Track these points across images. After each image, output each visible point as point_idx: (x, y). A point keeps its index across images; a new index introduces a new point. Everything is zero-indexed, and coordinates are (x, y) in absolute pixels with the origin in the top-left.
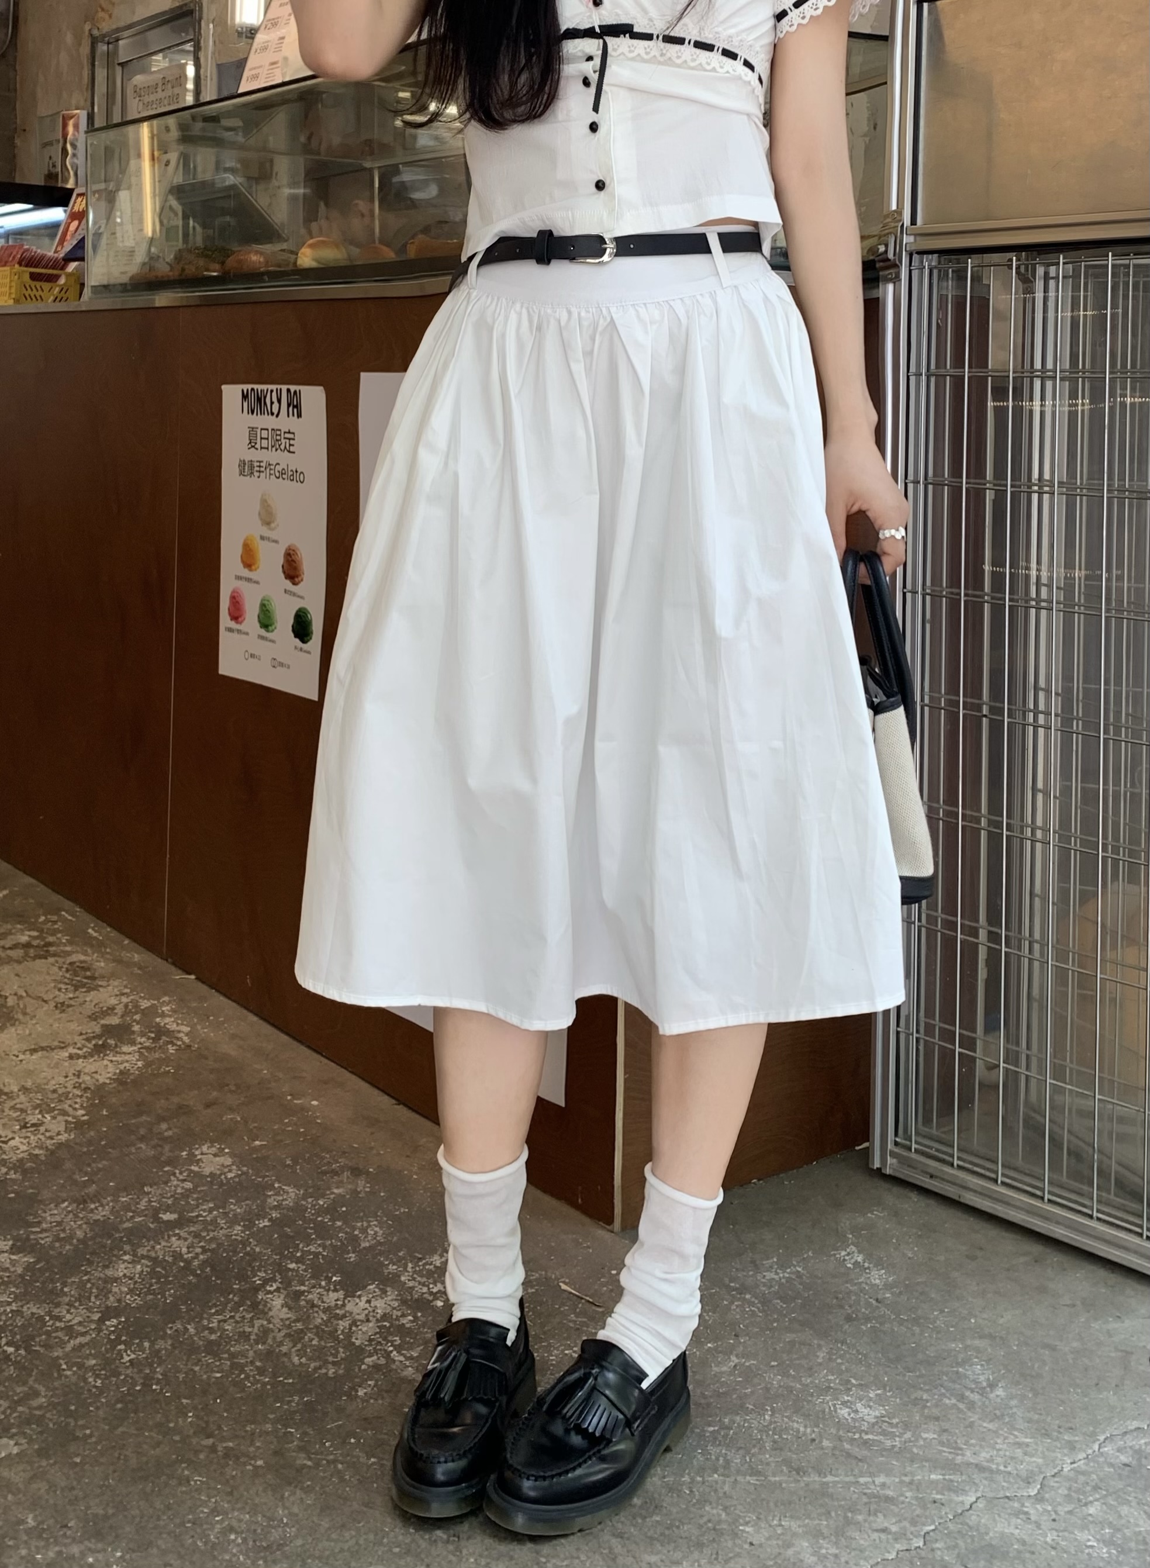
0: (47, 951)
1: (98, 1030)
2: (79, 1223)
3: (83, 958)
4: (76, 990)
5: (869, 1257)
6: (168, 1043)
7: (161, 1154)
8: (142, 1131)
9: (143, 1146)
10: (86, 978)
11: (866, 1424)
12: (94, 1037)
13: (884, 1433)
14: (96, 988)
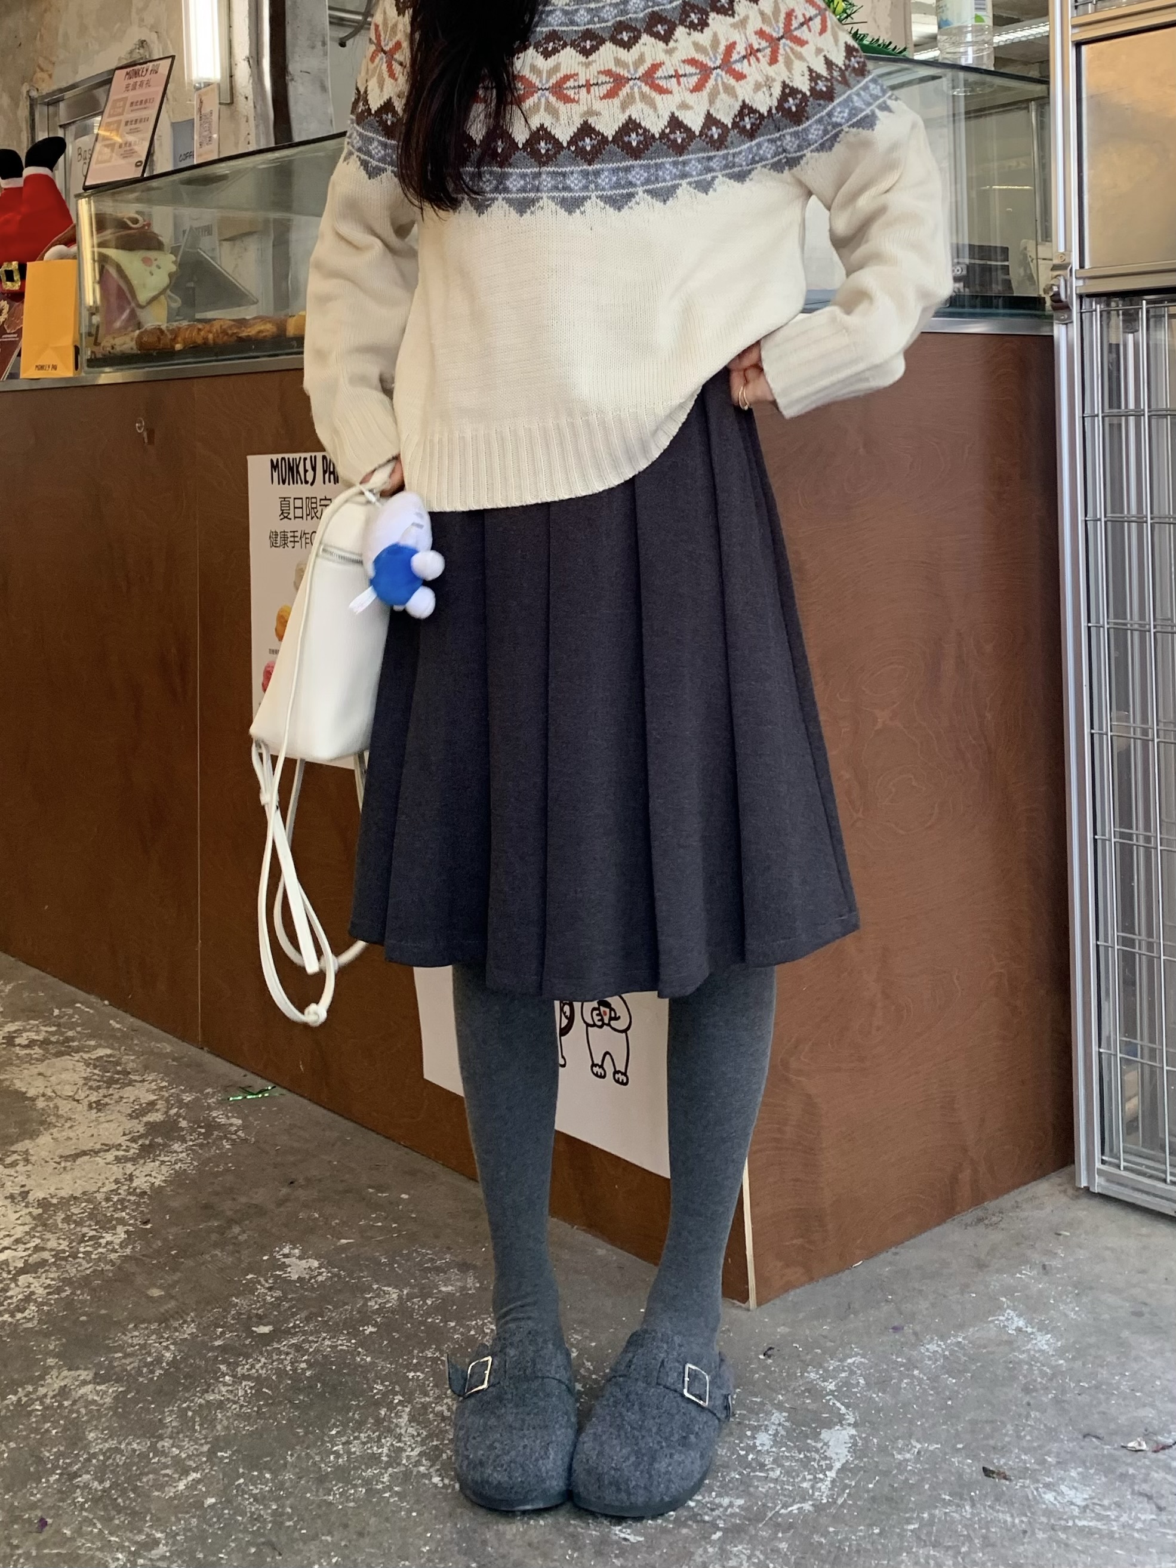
0: (70, 1047)
1: (142, 1130)
2: (164, 1344)
3: (109, 1051)
4: (108, 1088)
5: (1030, 1322)
6: (221, 1138)
7: (240, 1260)
8: (214, 1237)
9: (218, 1252)
10: (118, 1073)
11: (1077, 1509)
12: (140, 1137)
13: (1099, 1518)
14: (131, 1083)
